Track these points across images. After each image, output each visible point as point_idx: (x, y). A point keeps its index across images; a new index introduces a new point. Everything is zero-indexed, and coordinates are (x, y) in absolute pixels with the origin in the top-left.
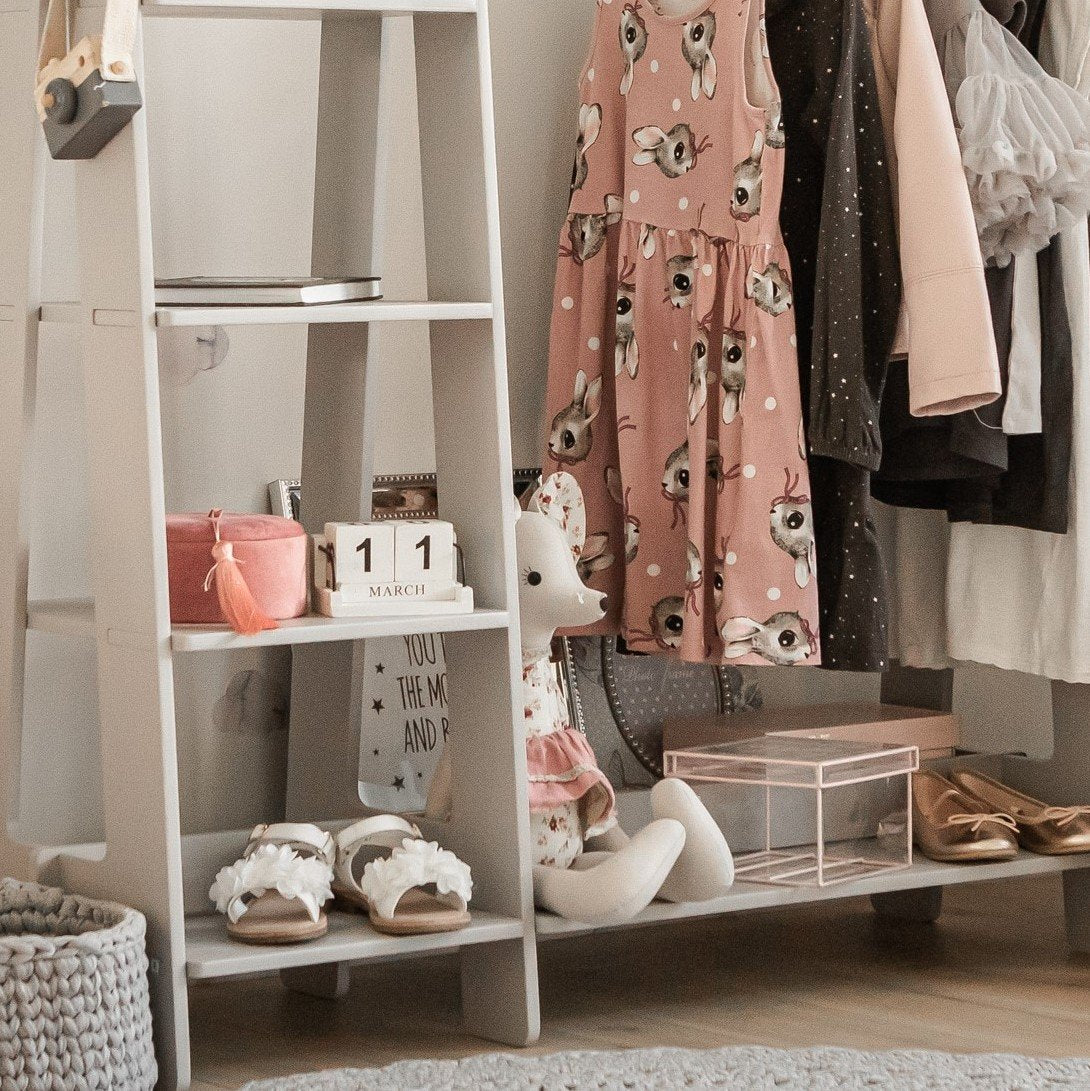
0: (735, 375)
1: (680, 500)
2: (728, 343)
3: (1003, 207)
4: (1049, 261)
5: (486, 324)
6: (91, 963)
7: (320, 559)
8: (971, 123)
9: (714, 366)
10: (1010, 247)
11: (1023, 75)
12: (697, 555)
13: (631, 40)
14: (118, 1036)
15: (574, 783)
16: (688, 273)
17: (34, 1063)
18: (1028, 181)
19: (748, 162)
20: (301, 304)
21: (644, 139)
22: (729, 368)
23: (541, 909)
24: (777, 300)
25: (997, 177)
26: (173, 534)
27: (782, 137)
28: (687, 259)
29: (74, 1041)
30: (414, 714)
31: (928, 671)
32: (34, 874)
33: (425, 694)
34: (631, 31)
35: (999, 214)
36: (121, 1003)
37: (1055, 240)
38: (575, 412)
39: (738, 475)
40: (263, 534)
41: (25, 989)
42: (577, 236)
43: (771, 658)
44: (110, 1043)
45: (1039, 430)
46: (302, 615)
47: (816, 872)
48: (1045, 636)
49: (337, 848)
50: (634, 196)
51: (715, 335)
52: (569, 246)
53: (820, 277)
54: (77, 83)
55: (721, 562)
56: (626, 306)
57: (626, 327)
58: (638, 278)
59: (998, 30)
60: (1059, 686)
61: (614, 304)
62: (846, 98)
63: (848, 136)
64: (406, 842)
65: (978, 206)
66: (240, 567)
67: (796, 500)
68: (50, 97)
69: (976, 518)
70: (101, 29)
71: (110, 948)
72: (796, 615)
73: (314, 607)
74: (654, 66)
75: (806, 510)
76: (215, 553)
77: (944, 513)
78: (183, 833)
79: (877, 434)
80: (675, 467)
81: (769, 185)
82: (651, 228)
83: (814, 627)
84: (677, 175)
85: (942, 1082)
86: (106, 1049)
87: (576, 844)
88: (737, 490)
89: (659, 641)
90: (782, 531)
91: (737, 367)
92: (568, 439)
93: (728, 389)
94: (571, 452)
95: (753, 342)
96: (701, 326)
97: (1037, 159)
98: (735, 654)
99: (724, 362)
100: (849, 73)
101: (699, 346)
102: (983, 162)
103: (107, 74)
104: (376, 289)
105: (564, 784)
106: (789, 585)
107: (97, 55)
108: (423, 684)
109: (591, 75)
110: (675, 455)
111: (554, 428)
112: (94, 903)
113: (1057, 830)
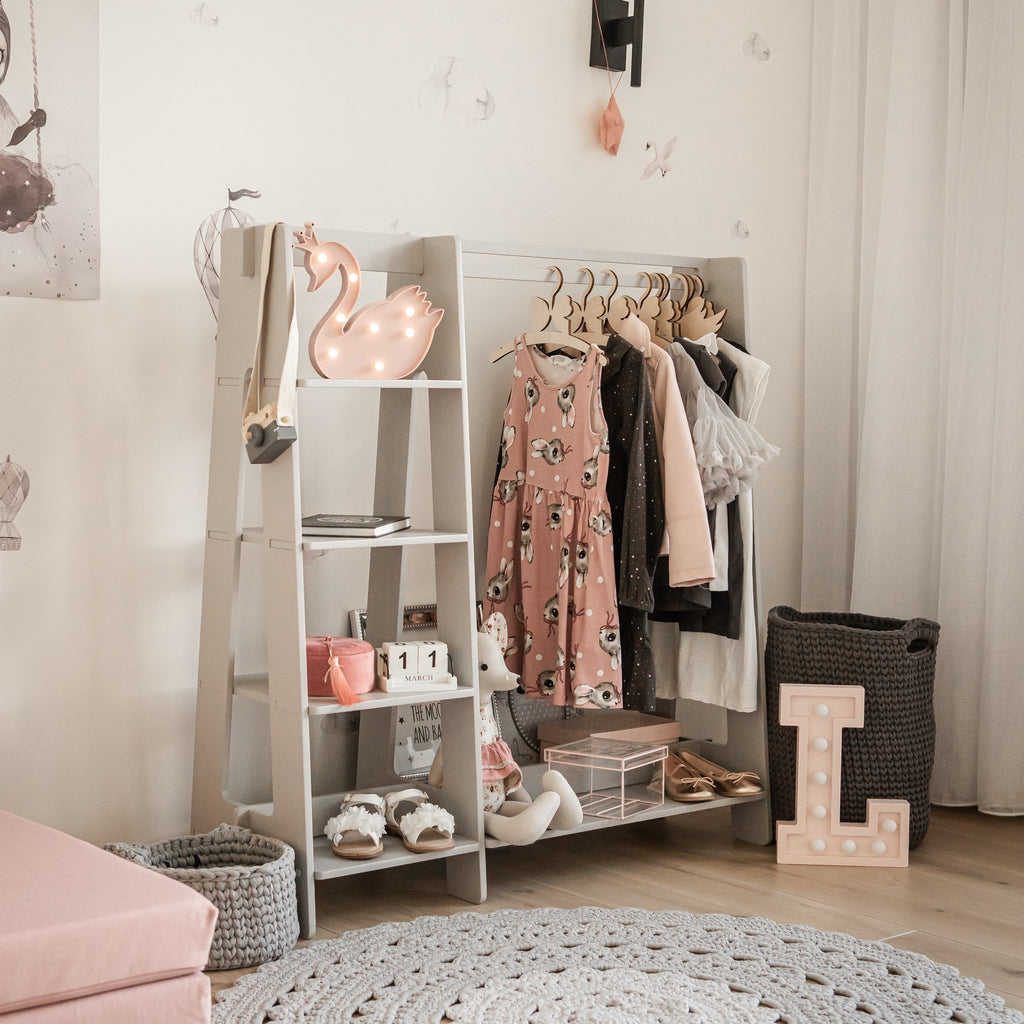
0: (583, 565)
1: (553, 623)
2: (579, 549)
3: (715, 482)
4: (733, 509)
5: (465, 544)
6: (268, 880)
7: (381, 661)
8: (701, 441)
9: (572, 560)
10: (715, 500)
11: (725, 417)
12: (562, 653)
13: (531, 396)
14: (281, 916)
15: (503, 770)
16: (558, 512)
17: (239, 932)
18: (728, 471)
19: (591, 460)
20: (374, 537)
21: (537, 445)
22: (580, 561)
23: (488, 835)
24: (604, 528)
25: (713, 468)
26: (310, 650)
27: (608, 448)
28: (558, 506)
29: (259, 920)
30: (418, 724)
31: (666, 700)
32: (236, 821)
33: (424, 714)
34: (531, 391)
35: (713, 486)
36: (283, 898)
37: (737, 497)
38: (500, 577)
39: (583, 614)
40: (354, 652)
41: (235, 894)
42: (503, 491)
43: (598, 705)
44: (277, 920)
45: (726, 589)
46: (372, 691)
47: (620, 808)
48: (727, 691)
49: (387, 805)
50: (532, 473)
51: (573, 545)
52: (499, 496)
53: (626, 518)
54: (264, 426)
55: (575, 657)
56: (526, 527)
57: (526, 537)
58: (534, 513)
59: (713, 396)
60: (731, 714)
61: (521, 525)
62: (640, 429)
63: (641, 448)
64: (423, 804)
65: (703, 483)
66: (341, 668)
67: (612, 627)
68: (250, 434)
69: (693, 629)
70: (276, 399)
71: (278, 871)
72: (611, 684)
73: (377, 686)
74: (543, 409)
75: (617, 632)
76: (329, 662)
77: (677, 625)
78: (313, 795)
79: (652, 594)
80: (551, 606)
81: (601, 471)
82: (540, 489)
83: (620, 690)
84: (554, 464)
85: (693, 934)
86: (276, 923)
87: (503, 797)
88: (583, 620)
89: (541, 692)
90: (605, 642)
91: (584, 560)
92: (497, 591)
93: (579, 572)
94: (498, 597)
95: (592, 549)
96: (566, 540)
97: (733, 461)
98: (581, 703)
99: (577, 558)
100: (641, 416)
101: (565, 550)
102: (707, 461)
103: (280, 423)
104: (408, 523)
105: (498, 770)
106: (608, 669)
107: (275, 413)
108: (423, 709)
109: (511, 412)
110: (551, 601)
111: (490, 585)
112: (267, 839)
113: (732, 784)
